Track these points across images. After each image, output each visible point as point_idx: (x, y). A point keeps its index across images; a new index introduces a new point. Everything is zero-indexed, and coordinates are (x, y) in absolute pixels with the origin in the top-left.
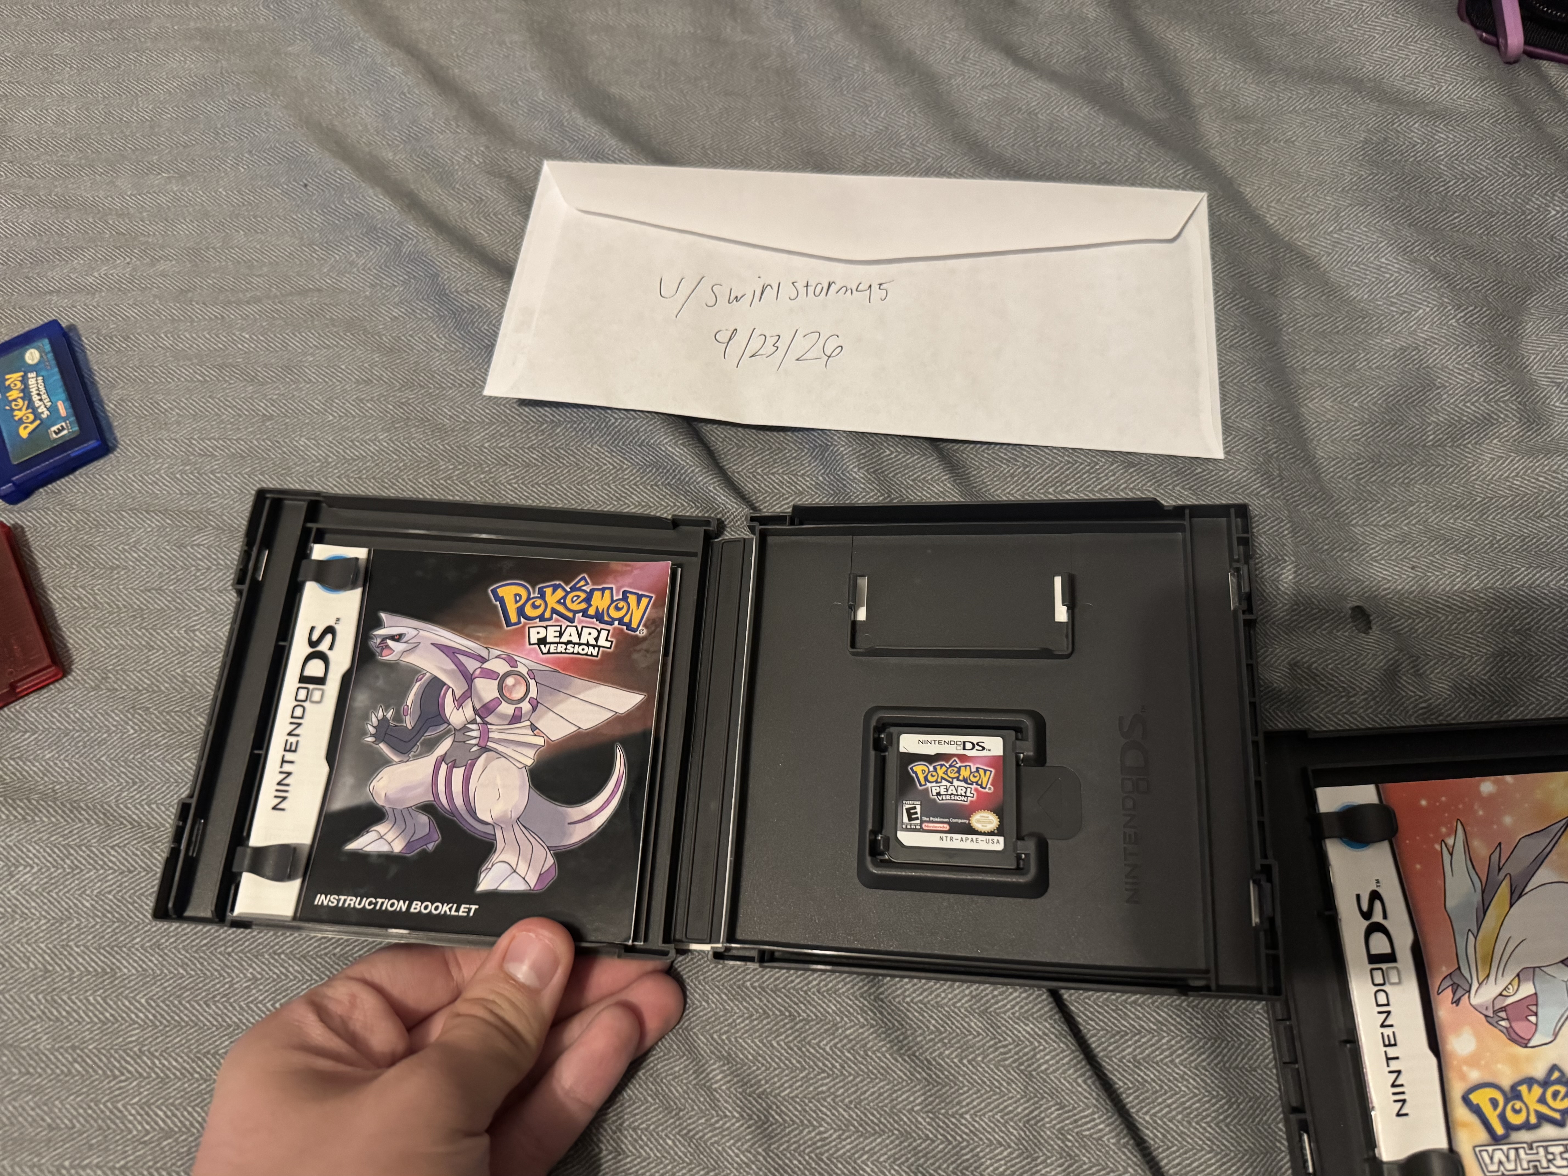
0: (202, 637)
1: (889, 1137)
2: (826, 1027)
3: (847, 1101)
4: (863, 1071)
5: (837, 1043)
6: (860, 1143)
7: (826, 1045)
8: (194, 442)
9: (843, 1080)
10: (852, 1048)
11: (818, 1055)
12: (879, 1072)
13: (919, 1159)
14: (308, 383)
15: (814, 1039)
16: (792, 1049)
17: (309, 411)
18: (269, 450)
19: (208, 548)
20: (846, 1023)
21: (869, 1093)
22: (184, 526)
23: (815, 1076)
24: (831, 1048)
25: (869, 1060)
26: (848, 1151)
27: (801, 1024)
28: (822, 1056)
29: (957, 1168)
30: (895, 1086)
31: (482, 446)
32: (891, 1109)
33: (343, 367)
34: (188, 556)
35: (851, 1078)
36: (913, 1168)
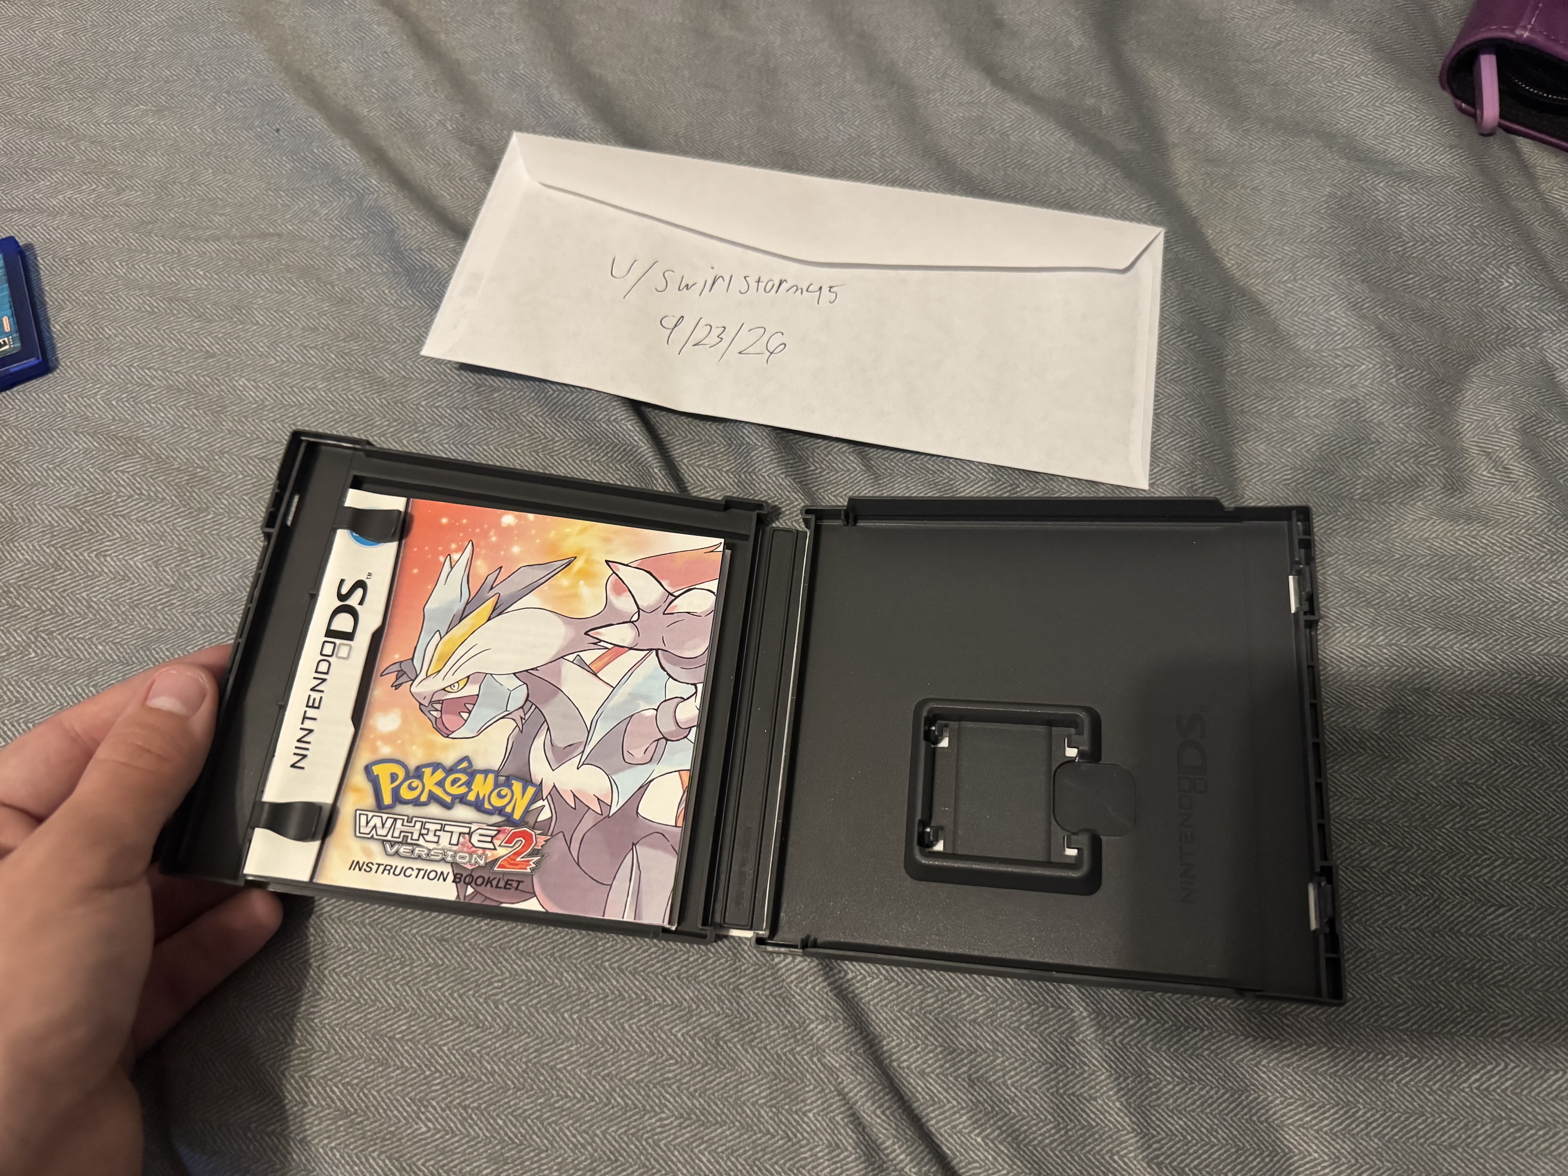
0: (112, 563)
1: (730, 1128)
2: (680, 1014)
3: (692, 1089)
4: (712, 1061)
5: (690, 1031)
6: (700, 1132)
7: (678, 1031)
8: (133, 370)
9: (691, 1068)
10: (704, 1036)
11: (669, 1041)
12: (728, 1062)
13: (757, 1153)
14: (255, 325)
15: (667, 1024)
16: (643, 1033)
17: (252, 352)
18: (207, 386)
19: (132, 476)
20: (701, 1011)
21: (715, 1083)
22: (111, 450)
23: (664, 1062)
24: (683, 1035)
25: (719, 1049)
26: (687, 1139)
27: (656, 1009)
28: (673, 1042)
29: (793, 1165)
30: (741, 1077)
31: (419, 403)
32: (735, 1101)
33: (292, 312)
34: (111, 481)
35: (699, 1066)
36: (750, 1161)
